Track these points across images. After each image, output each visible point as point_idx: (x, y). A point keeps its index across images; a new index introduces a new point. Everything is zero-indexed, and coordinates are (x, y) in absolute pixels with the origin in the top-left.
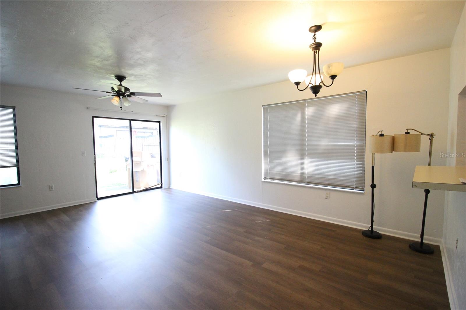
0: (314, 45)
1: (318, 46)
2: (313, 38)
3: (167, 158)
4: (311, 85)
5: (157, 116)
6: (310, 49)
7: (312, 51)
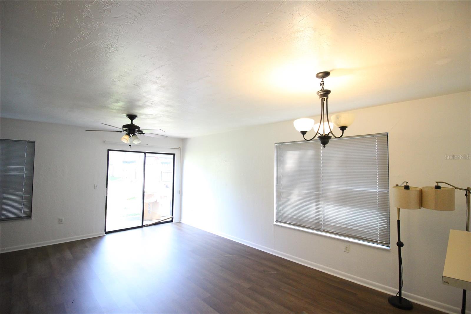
0: (321, 92)
1: (326, 93)
2: (321, 85)
3: (180, 191)
4: (318, 135)
5: (171, 148)
6: (317, 95)
7: (320, 98)
